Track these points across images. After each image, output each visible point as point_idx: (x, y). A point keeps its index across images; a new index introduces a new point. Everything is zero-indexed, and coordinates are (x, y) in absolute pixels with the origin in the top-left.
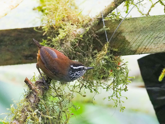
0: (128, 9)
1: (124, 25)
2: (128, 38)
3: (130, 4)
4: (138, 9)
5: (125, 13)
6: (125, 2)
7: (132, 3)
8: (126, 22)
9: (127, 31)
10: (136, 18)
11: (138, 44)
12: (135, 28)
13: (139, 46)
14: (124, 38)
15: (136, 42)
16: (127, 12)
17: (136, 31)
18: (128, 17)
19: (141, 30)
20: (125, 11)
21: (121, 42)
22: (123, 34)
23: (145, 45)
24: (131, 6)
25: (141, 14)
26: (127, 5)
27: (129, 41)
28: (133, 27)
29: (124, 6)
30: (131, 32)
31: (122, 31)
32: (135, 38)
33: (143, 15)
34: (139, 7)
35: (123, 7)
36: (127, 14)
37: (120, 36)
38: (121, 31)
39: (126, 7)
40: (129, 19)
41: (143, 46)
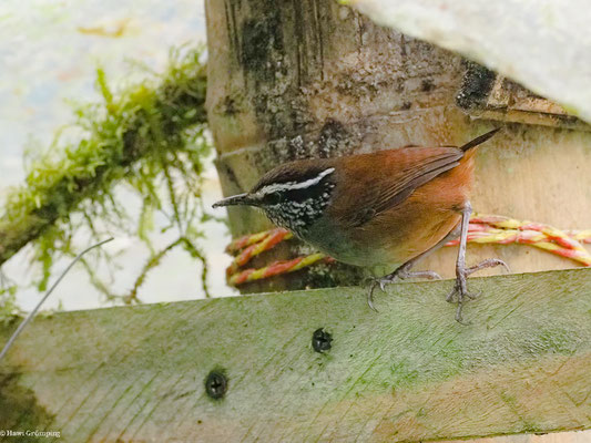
0: (47, 275)
1: (30, 343)
2: (46, 398)
3: (58, 253)
4: (91, 273)
5: (34, 290)
6: (38, 245)
7: (67, 249)
8: (40, 328)
9: (42, 367)
10: (83, 314)
11: (91, 424)
12: (78, 357)
13: (94, 432)
14: (28, 397)
15: (82, 415)
16: (42, 287)
17: (80, 368)
18: (50, 306)
19: (103, 365)
20: (33, 283)
21: (16, 415)
22: (26, 382)
23: (121, 426)
24: (60, 262)
25: (104, 297)
26: (45, 258)
27: (52, 409)
28: (68, 351)
29: (32, 262)
30: (61, 371)
31: (20, 366)
32: (79, 397)
33: (111, 298)
34: (93, 268)
35: (26, 264)
36: (43, 294)
37: (12, 391)
38: (16, 368)
39: (38, 266)
40: (50, 318)
41: (111, 430)
